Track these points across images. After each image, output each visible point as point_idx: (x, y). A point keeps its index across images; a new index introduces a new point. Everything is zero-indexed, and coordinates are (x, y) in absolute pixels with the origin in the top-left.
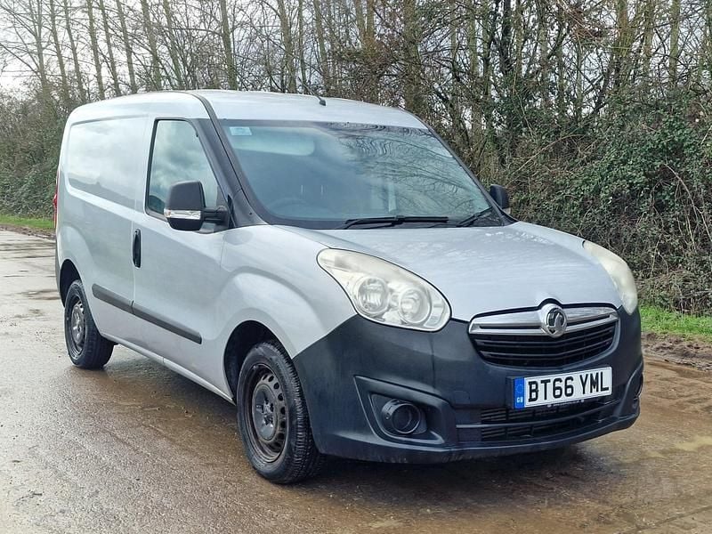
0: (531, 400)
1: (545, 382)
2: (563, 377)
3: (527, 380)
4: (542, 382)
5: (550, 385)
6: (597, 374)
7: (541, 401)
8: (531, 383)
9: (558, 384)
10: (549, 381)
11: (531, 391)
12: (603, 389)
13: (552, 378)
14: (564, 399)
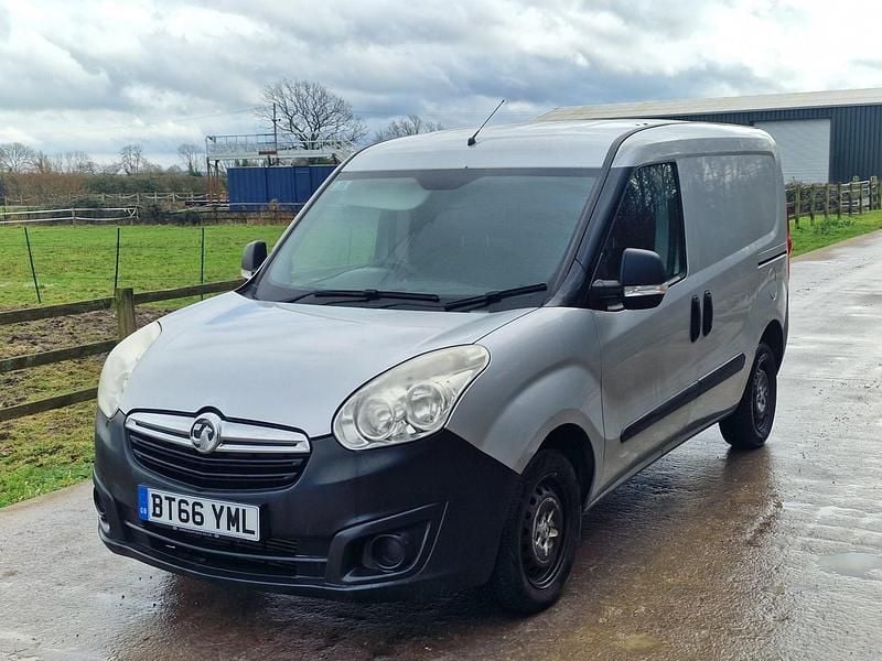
0: (154, 514)
1: (171, 500)
2: (191, 500)
3: (151, 491)
4: (167, 498)
5: (175, 505)
6: (237, 510)
7: (164, 520)
8: (154, 496)
9: (183, 506)
10: (174, 500)
11: (155, 505)
12: (245, 531)
13: (178, 497)
14: (190, 525)
